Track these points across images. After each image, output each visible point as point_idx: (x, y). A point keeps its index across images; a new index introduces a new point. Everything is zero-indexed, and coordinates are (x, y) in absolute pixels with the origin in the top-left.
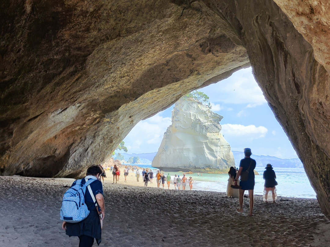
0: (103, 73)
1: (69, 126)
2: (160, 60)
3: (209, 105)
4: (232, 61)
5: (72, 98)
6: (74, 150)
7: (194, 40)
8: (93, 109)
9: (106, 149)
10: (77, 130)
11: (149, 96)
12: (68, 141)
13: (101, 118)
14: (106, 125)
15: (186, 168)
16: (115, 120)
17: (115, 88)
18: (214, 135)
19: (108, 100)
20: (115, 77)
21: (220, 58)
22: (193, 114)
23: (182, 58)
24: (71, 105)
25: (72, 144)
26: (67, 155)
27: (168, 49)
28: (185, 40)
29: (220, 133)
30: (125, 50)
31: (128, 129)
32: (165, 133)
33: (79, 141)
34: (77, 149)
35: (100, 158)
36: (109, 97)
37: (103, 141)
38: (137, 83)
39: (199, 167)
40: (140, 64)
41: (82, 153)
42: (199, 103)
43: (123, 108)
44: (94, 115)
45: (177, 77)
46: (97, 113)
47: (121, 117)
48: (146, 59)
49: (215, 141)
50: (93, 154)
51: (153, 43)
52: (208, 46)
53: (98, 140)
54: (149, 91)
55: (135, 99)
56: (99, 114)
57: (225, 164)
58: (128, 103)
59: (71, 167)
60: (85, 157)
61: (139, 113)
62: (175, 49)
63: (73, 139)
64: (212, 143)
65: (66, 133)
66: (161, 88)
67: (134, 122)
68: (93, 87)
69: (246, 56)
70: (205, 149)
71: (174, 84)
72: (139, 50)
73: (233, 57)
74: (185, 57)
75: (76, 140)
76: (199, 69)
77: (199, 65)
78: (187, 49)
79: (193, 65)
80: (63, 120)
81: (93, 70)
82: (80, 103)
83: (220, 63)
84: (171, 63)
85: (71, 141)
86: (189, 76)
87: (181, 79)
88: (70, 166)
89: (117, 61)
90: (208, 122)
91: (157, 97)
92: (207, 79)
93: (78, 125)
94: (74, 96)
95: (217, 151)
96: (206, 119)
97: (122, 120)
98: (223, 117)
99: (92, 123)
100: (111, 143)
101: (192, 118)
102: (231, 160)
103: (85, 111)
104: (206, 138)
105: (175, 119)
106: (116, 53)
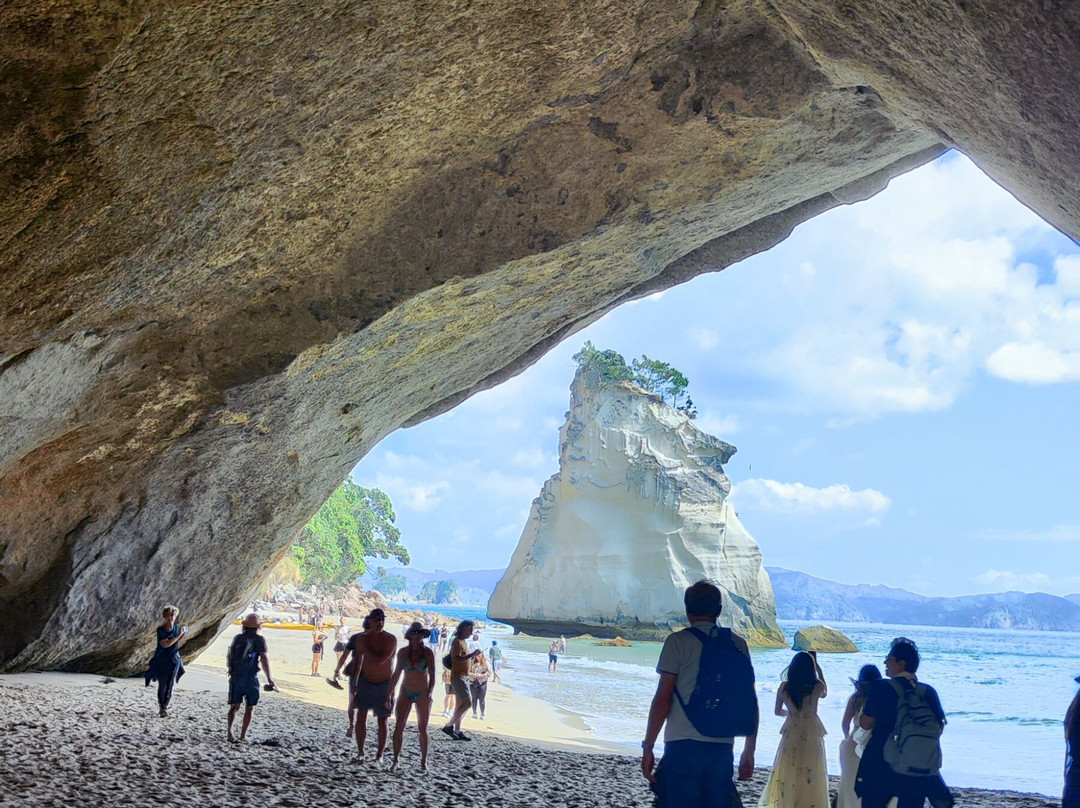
0: (190, 185)
1: (58, 441)
2: (472, 142)
3: (689, 407)
4: (798, 159)
5: (42, 303)
6: (93, 553)
7: (625, 48)
8: (166, 367)
9: (243, 550)
10: (101, 462)
11: (423, 313)
12: (59, 511)
13: (208, 410)
14: (235, 443)
15: (605, 624)
16: (272, 422)
17: (263, 271)
18: (702, 510)
19: (236, 326)
20: (259, 211)
21: (745, 140)
22: (631, 437)
23: (571, 141)
24: (43, 334)
25: (80, 526)
26: (57, 576)
27: (502, 89)
28: (585, 40)
29: (724, 504)
30: (289, 69)
31: (341, 463)
32: (534, 503)
33: (112, 511)
34: (105, 544)
35: (215, 588)
36: (238, 313)
37: (226, 514)
38: (366, 250)
39: (650, 620)
40: (376, 156)
41: (131, 567)
42: (653, 399)
43: (308, 364)
44: (173, 393)
45: (550, 228)
46: (189, 383)
47: (301, 409)
48: (401, 132)
49: (708, 530)
50: (181, 568)
51: (429, 46)
52: (688, 86)
53: (205, 506)
54: (424, 290)
55: (362, 327)
56: (199, 391)
57: (741, 611)
58: (330, 340)
59: (82, 625)
60: (147, 585)
61: (383, 395)
62: (537, 91)
63: (82, 501)
64: (696, 538)
65: (48, 472)
66: (478, 279)
67: (364, 435)
68: (148, 251)
69: (860, 139)
70: (673, 557)
71: (535, 258)
72: (361, 78)
73: (799, 142)
74: (587, 135)
75: (100, 508)
76: (648, 191)
77: (644, 174)
78: (592, 91)
79: (619, 171)
80: (17, 409)
81: (135, 166)
82: (98, 332)
83: (740, 165)
84: (520, 160)
85: (76, 509)
86: (601, 222)
87: (567, 236)
88: (77, 622)
89: (253, 127)
90: (682, 466)
91: (460, 322)
92: (685, 250)
93: (104, 441)
94: (56, 291)
95: (714, 565)
96: (677, 457)
97: (309, 422)
98: (734, 451)
99: (168, 433)
100: (263, 523)
101: (630, 451)
102: (761, 599)
103: (126, 372)
104: (678, 520)
105: (569, 451)
106: (243, 79)
